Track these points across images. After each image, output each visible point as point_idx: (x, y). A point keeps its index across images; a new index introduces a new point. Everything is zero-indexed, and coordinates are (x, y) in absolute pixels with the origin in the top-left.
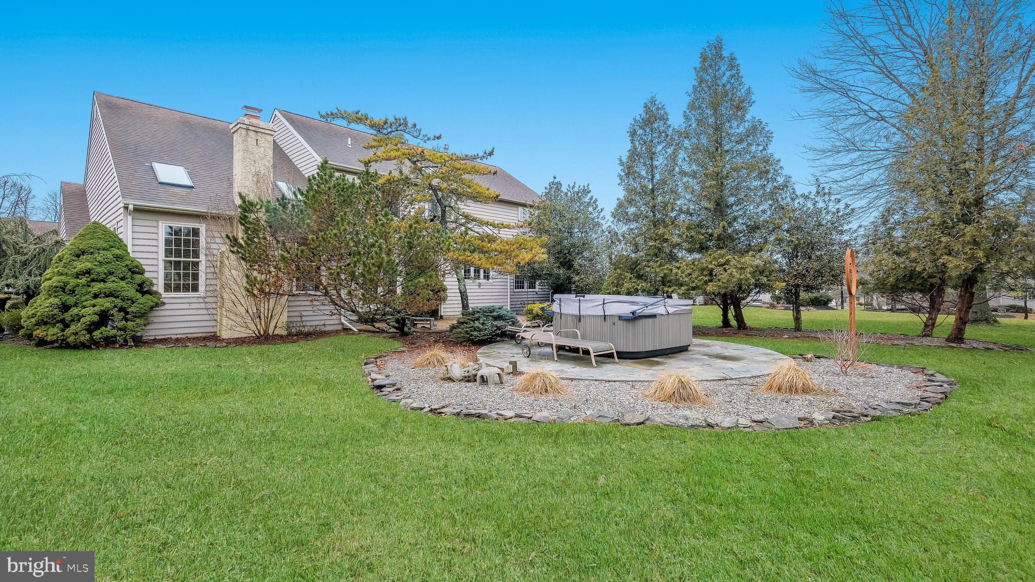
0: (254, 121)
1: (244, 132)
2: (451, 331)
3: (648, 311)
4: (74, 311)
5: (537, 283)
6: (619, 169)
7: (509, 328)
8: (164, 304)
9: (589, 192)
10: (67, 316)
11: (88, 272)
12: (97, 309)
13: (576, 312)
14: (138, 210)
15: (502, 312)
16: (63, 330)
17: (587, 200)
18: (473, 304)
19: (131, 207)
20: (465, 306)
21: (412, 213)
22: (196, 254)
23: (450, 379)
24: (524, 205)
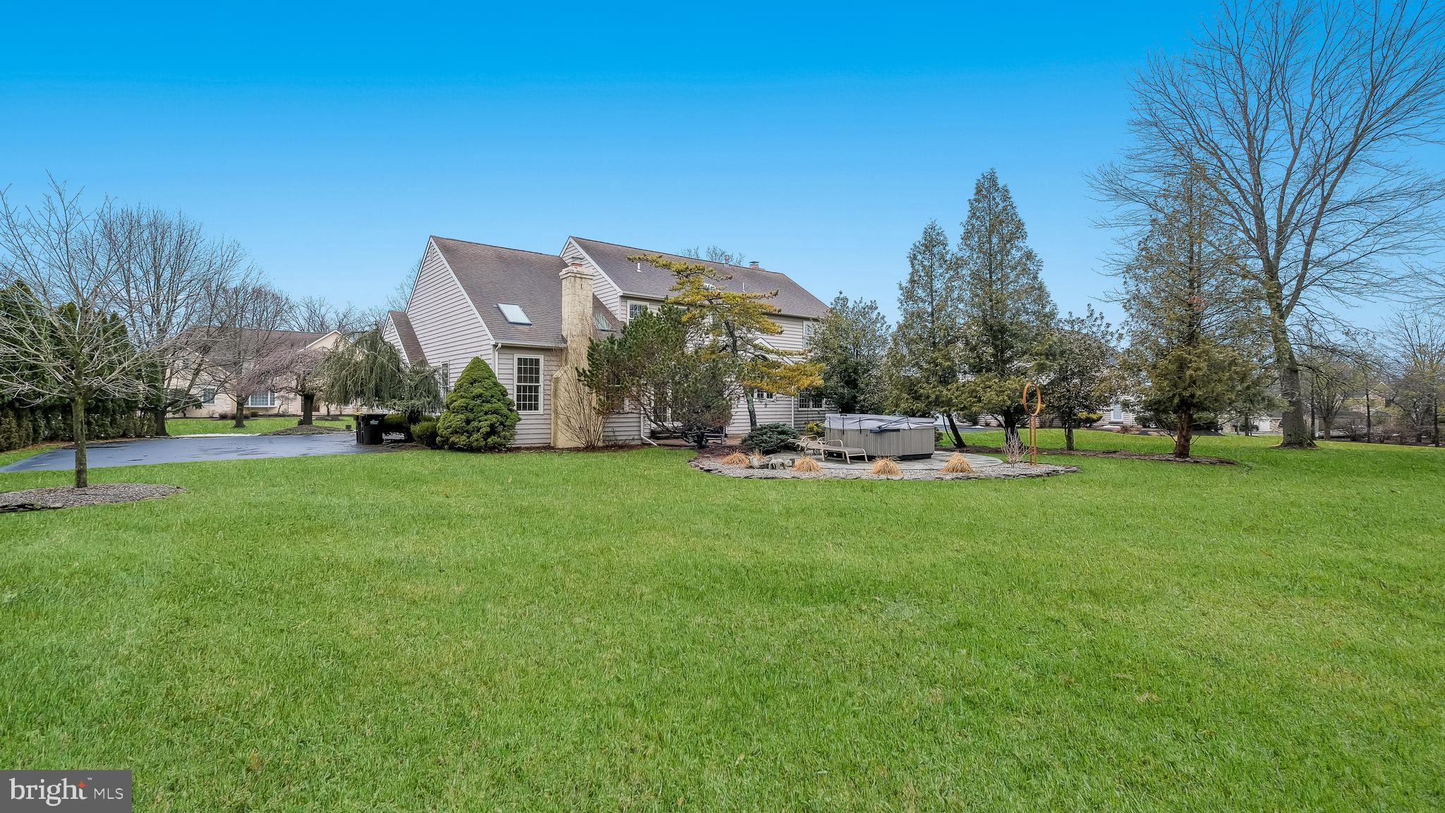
0: (579, 269)
1: (573, 279)
2: (742, 444)
3: (891, 427)
4: (475, 424)
5: (824, 401)
6: (898, 293)
7: (791, 440)
8: (520, 420)
9: (876, 308)
10: (470, 427)
11: (480, 396)
12: (488, 422)
13: (841, 428)
14: (504, 347)
15: (786, 428)
16: (468, 437)
17: (874, 316)
18: (760, 422)
19: (500, 345)
20: (753, 423)
21: (706, 343)
22: (537, 380)
23: (751, 467)
24: (808, 319)
